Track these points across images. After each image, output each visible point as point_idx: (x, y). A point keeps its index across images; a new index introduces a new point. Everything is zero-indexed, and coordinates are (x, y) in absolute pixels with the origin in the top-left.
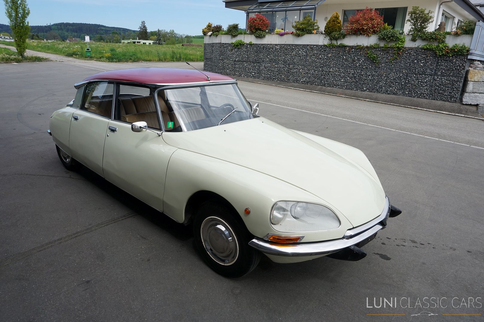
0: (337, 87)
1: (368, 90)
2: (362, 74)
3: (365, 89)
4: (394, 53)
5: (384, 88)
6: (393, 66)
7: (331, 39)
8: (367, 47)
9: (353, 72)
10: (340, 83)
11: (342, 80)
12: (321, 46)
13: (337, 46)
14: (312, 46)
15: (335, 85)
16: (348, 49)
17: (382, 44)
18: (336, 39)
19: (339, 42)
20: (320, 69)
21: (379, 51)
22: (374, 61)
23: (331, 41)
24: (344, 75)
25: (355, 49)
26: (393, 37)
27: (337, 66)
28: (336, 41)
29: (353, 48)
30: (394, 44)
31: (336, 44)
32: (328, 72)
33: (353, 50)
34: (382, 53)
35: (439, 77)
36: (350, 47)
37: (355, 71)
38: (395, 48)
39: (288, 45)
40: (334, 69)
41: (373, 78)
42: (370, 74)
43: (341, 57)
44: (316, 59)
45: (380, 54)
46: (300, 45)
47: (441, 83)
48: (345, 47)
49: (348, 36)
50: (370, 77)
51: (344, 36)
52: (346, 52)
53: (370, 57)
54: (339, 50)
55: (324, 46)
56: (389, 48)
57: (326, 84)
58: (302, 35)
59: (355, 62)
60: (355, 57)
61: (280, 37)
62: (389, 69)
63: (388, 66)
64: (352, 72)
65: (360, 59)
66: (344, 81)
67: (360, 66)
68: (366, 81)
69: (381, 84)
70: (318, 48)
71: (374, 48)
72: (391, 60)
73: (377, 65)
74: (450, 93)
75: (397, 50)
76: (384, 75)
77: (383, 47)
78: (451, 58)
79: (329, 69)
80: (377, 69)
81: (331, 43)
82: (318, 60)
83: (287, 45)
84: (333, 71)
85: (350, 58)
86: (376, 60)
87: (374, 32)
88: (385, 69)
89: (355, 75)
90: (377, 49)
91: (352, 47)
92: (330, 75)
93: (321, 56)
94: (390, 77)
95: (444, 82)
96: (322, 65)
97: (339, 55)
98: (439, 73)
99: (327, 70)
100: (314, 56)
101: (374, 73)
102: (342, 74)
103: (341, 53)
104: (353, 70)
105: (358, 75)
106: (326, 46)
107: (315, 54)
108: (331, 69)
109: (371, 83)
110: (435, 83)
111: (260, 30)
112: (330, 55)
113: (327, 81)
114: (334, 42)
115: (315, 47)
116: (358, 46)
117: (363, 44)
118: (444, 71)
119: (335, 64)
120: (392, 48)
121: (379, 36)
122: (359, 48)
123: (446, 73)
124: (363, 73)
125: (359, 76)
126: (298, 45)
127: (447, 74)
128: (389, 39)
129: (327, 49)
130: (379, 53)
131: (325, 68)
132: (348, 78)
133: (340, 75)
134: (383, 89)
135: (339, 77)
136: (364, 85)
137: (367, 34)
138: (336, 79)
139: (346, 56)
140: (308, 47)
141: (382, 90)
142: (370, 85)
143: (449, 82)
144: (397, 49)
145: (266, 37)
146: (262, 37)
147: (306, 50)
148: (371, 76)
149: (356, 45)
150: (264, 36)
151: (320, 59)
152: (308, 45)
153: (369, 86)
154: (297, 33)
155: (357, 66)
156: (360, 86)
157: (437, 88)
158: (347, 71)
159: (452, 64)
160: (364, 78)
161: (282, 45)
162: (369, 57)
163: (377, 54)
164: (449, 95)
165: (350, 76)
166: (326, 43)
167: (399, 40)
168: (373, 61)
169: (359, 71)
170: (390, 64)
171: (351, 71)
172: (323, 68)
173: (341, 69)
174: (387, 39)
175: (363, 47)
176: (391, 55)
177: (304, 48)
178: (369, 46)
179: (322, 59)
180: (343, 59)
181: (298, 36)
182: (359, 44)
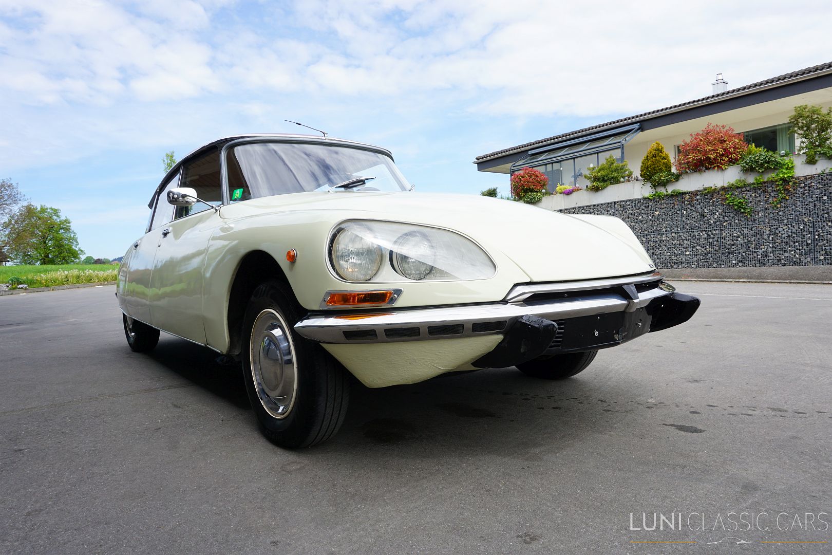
0: (680, 267)
1: (740, 264)
2: (723, 236)
3: (734, 262)
4: (777, 191)
5: (772, 255)
6: (780, 213)
7: (654, 186)
8: (723, 188)
9: (706, 235)
10: (684, 259)
11: (688, 253)
12: (639, 201)
13: (667, 196)
14: (624, 203)
15: (675, 263)
16: (688, 197)
17: (751, 179)
18: (664, 184)
19: (670, 189)
20: (644, 239)
21: (748, 191)
22: (742, 210)
23: (655, 189)
24: (689, 243)
25: (701, 195)
26: (768, 162)
27: (673, 229)
28: (665, 187)
29: (697, 195)
30: (774, 175)
31: (665, 193)
32: (659, 242)
33: (698, 197)
34: (753, 195)
36: (691, 193)
37: (710, 233)
38: (776, 181)
39: (582, 208)
40: (669, 235)
41: (746, 241)
42: (739, 233)
43: (678, 212)
44: (634, 224)
45: (751, 196)
46: (602, 205)
48: (682, 194)
49: (684, 176)
50: (739, 239)
51: (677, 177)
52: (686, 202)
53: (733, 205)
54: (672, 202)
55: (645, 199)
56: (765, 182)
57: (659, 264)
58: (603, 188)
59: (706, 218)
60: (703, 208)
61: (566, 196)
62: (774, 220)
63: (771, 215)
64: (703, 237)
65: (714, 211)
66: (691, 253)
67: (717, 223)
68: (733, 247)
69: (764, 248)
70: (634, 205)
71: (738, 188)
72: (773, 203)
73: (749, 216)
75: (782, 185)
76: (768, 233)
77: (754, 184)
79: (659, 237)
80: (751, 223)
81: (657, 192)
82: (637, 225)
83: (581, 207)
84: (668, 239)
85: (694, 213)
86: (744, 209)
87: (733, 162)
88: (767, 220)
89: (711, 240)
90: (744, 189)
91: (695, 193)
92: (664, 247)
93: (641, 217)
94: (780, 234)
96: (646, 232)
97: (673, 211)
99: (657, 239)
100: (629, 219)
101: (747, 232)
102: (685, 242)
103: (676, 206)
104: (704, 232)
105: (716, 239)
106: (648, 198)
107: (630, 216)
108: (663, 236)
109: (744, 249)
111: (532, 191)
112: (657, 213)
113: (659, 259)
114: (662, 190)
115: (628, 203)
116: (705, 189)
117: (715, 185)
119: (669, 226)
120: (772, 182)
121: (741, 166)
122: (709, 193)
124: (724, 234)
125: (717, 241)
126: (598, 205)
128: (762, 167)
129: (651, 204)
130: (749, 195)
131: (652, 236)
132: (698, 248)
133: (682, 244)
134: (771, 258)
135: (680, 249)
136: (732, 256)
137: (718, 167)
138: (676, 252)
139: (686, 211)
140: (616, 206)
141: (768, 260)
142: (744, 254)
144: (781, 182)
145: (542, 200)
146: (537, 201)
147: (613, 211)
148: (742, 237)
149: (702, 189)
150: (540, 200)
151: (641, 222)
152: (615, 203)
153: (742, 255)
154: (594, 186)
155: (710, 225)
156: (723, 258)
158: (695, 236)
160: (728, 243)
161: (571, 210)
162: (730, 206)
163: (744, 198)
165: (701, 243)
166: (647, 195)
167: (781, 167)
168: (739, 210)
169: (717, 231)
170: (774, 211)
171: (701, 234)
172: (649, 237)
173: (681, 234)
174: (757, 169)
175: (716, 189)
176: (772, 194)
177: (609, 209)
178: (726, 185)
179: (644, 222)
180: (683, 215)
181: (596, 189)
182: (706, 186)
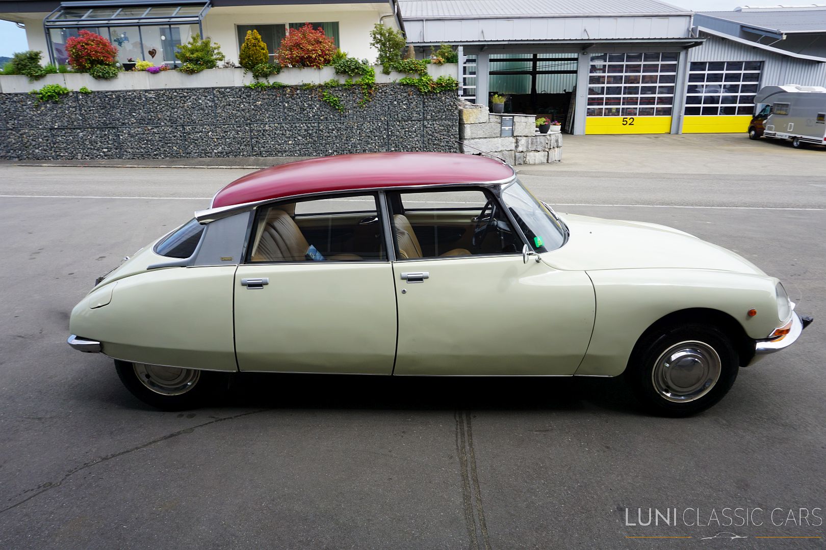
0: (284, 155)
1: (335, 153)
2: (321, 128)
3: (330, 151)
4: (363, 93)
5: (359, 146)
6: (365, 112)
7: (256, 77)
8: (320, 86)
9: (306, 127)
10: (287, 148)
11: (290, 142)
12: (240, 89)
13: (269, 87)
14: (223, 90)
15: (279, 152)
16: (289, 90)
17: (342, 81)
18: (266, 76)
19: (272, 81)
20: (247, 128)
21: (341, 91)
22: (337, 107)
23: (258, 79)
24: (291, 133)
25: (301, 90)
26: (357, 68)
27: (276, 119)
28: (267, 79)
29: (298, 89)
30: (360, 80)
31: (266, 84)
32: (262, 131)
33: (298, 92)
34: (344, 94)
35: (430, 123)
36: (292, 87)
37: (309, 125)
38: (362, 85)
39: (174, 91)
40: (272, 125)
41: (339, 134)
42: (333, 127)
43: (280, 104)
44: (236, 112)
45: (343, 95)
46: (198, 89)
47: (433, 131)
48: (284, 87)
49: (285, 70)
50: (334, 132)
51: (278, 70)
52: (287, 95)
53: (329, 102)
54: (273, 94)
55: (246, 87)
56: (354, 85)
57: (264, 152)
58: (198, 71)
59: (305, 111)
60: (303, 102)
61: (151, 76)
62: (360, 117)
63: (358, 113)
64: (303, 128)
65: (313, 106)
66: (293, 142)
67: (316, 117)
68: (329, 138)
69: (353, 141)
70: (234, 93)
71: (332, 87)
72: (360, 103)
73: (342, 113)
74: (447, 142)
75: (366, 89)
76: (356, 128)
77: (345, 85)
78: (439, 95)
79: (262, 126)
80: (342, 118)
81: (258, 83)
82: (239, 113)
83: (172, 90)
84: (271, 129)
85: (295, 106)
86: (338, 106)
87: (327, 62)
88: (355, 117)
89: (310, 132)
90: (337, 89)
91: (294, 88)
92: (267, 136)
93: (242, 106)
94: (365, 130)
95: (436, 128)
96: (249, 121)
97: (275, 102)
98: (429, 117)
99: (260, 129)
100: (230, 107)
101: (339, 126)
102: (288, 132)
103: (278, 98)
104: (304, 124)
105: (315, 131)
106: (250, 87)
107: (231, 103)
108: (267, 126)
109: (338, 141)
110: (427, 132)
111: (101, 63)
112: (260, 103)
113: (264, 147)
114: (263, 81)
115: (228, 90)
116: (305, 85)
117: (312, 82)
118: (434, 114)
119: (272, 117)
120: (359, 85)
121: (335, 68)
122: (307, 89)
123: (437, 116)
124: (322, 127)
125: (316, 133)
126: (194, 89)
127: (439, 117)
128: (353, 72)
129: (252, 93)
130: (341, 94)
131: (255, 125)
132: (300, 138)
133: (285, 133)
134: (358, 149)
135: (283, 138)
136: (328, 146)
137: (317, 66)
138: (279, 141)
139: (288, 102)
140: (215, 92)
141: (357, 150)
142: (338, 145)
143: (443, 128)
144: (366, 86)
145: (118, 76)
146: (112, 77)
147: (212, 97)
148: (336, 130)
149: (302, 84)
150: (115, 76)
151: (243, 110)
152: (213, 88)
153: (336, 146)
154: (189, 68)
155: (310, 118)
156: (322, 147)
157: (431, 137)
158: (296, 127)
159: (442, 103)
160: (325, 135)
161: (159, 91)
162: (326, 102)
163: (337, 97)
164: (447, 146)
165: (302, 134)
166: (248, 84)
167: (366, 74)
168: (334, 107)
169: (316, 124)
170: (360, 110)
171: (302, 126)
172: (252, 126)
173: (284, 125)
174: (350, 73)
175: (314, 86)
176: (358, 95)
177: (206, 95)
178: (322, 83)
179: (247, 111)
180: (284, 107)
181: (191, 72)
182: (306, 82)
